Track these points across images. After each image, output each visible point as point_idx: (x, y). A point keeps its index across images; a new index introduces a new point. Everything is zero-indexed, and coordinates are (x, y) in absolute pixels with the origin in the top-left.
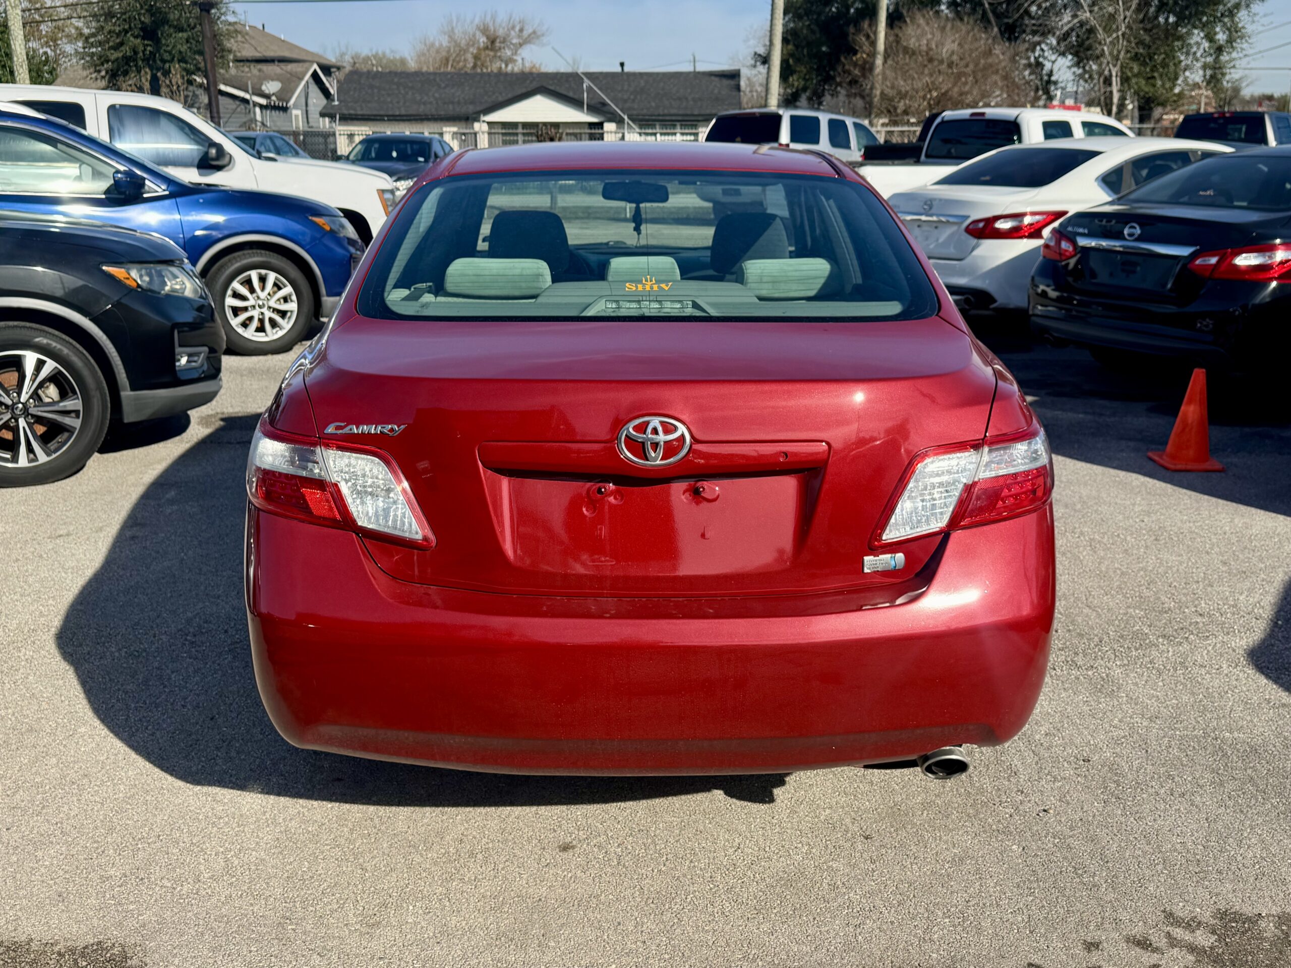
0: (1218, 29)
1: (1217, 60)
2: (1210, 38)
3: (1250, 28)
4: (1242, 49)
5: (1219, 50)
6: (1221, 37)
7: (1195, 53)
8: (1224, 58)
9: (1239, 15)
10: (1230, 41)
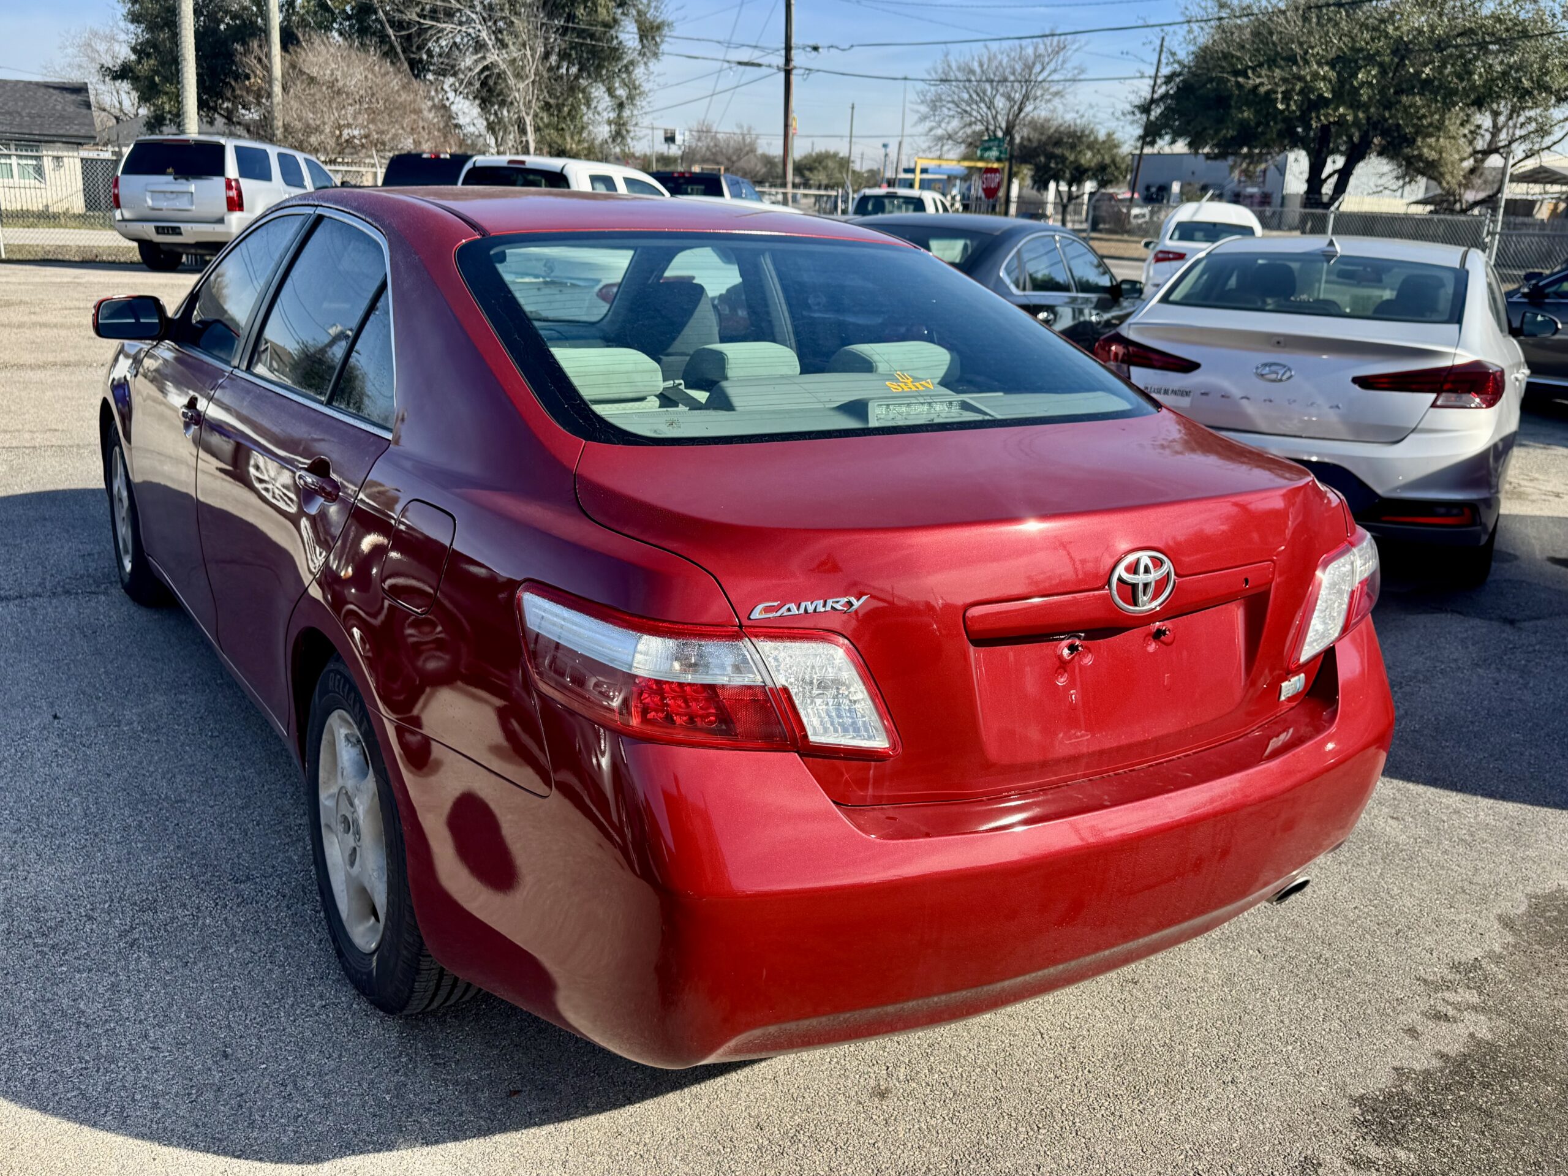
3: (646, 87)
4: (642, 107)
10: (631, 98)
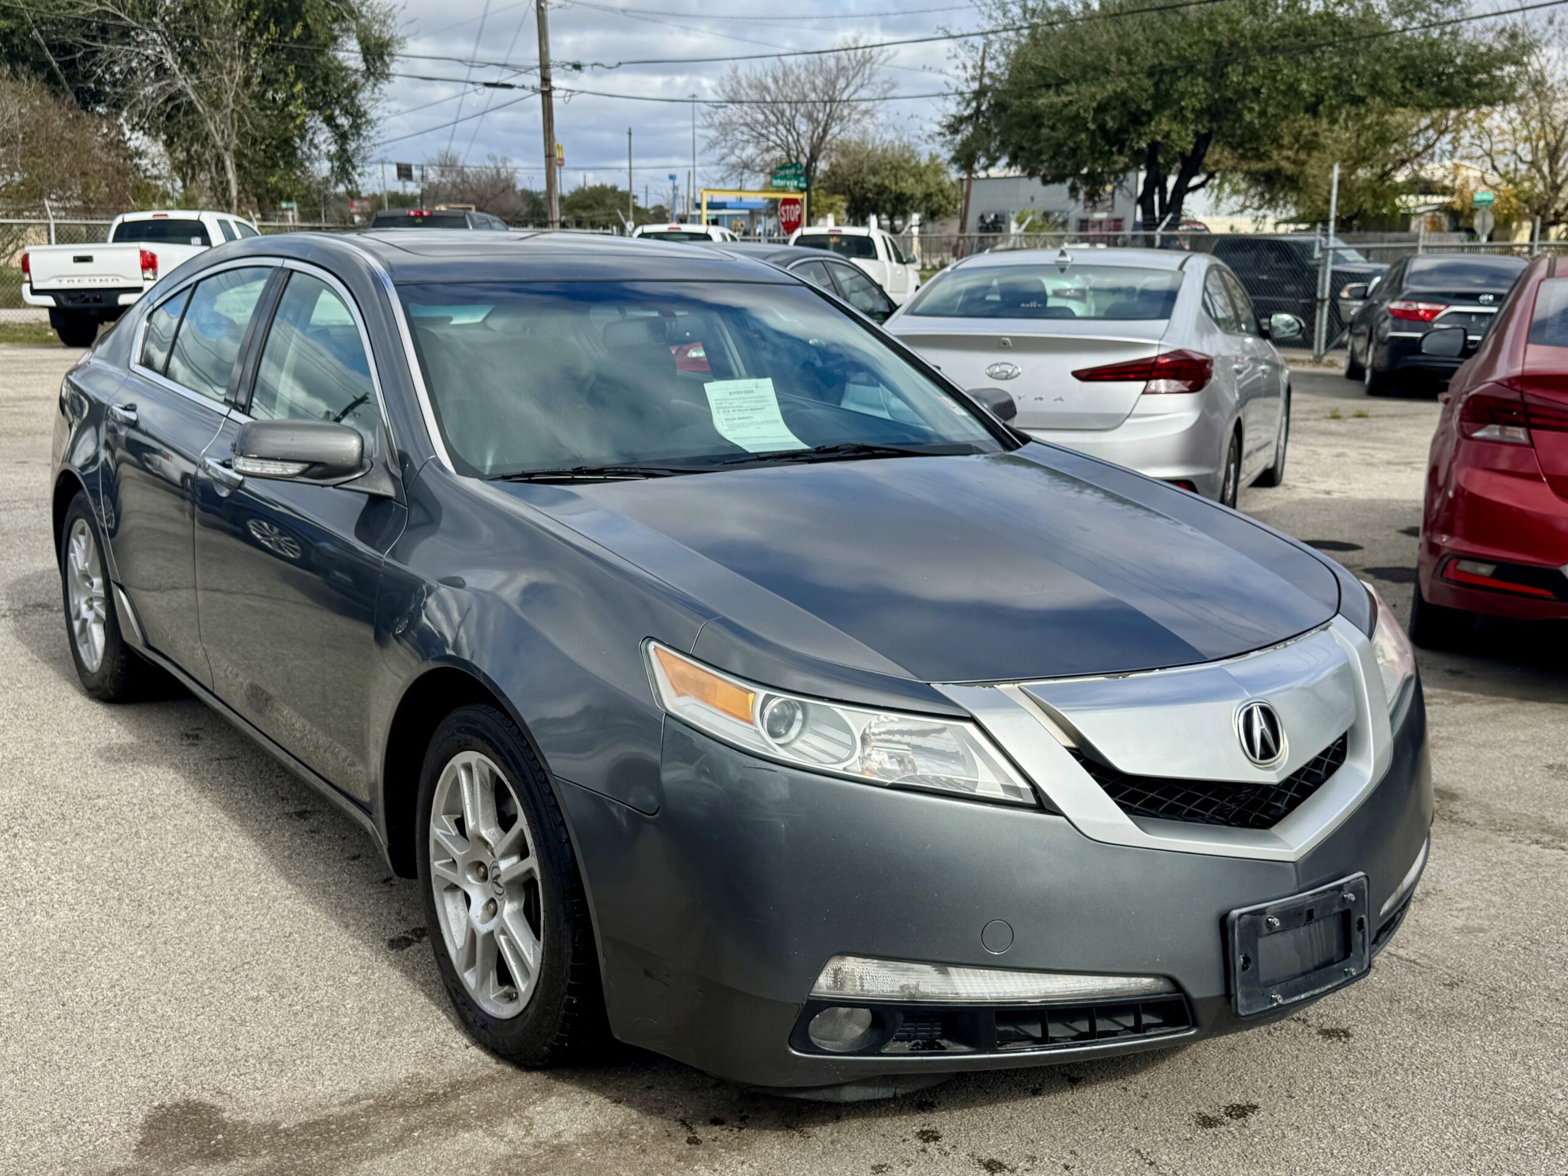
0: (337, 112)
1: (343, 150)
2: (330, 120)
3: (373, 114)
5: (344, 135)
6: (342, 121)
7: (312, 140)
8: (352, 146)
9: (361, 96)
10: (356, 127)
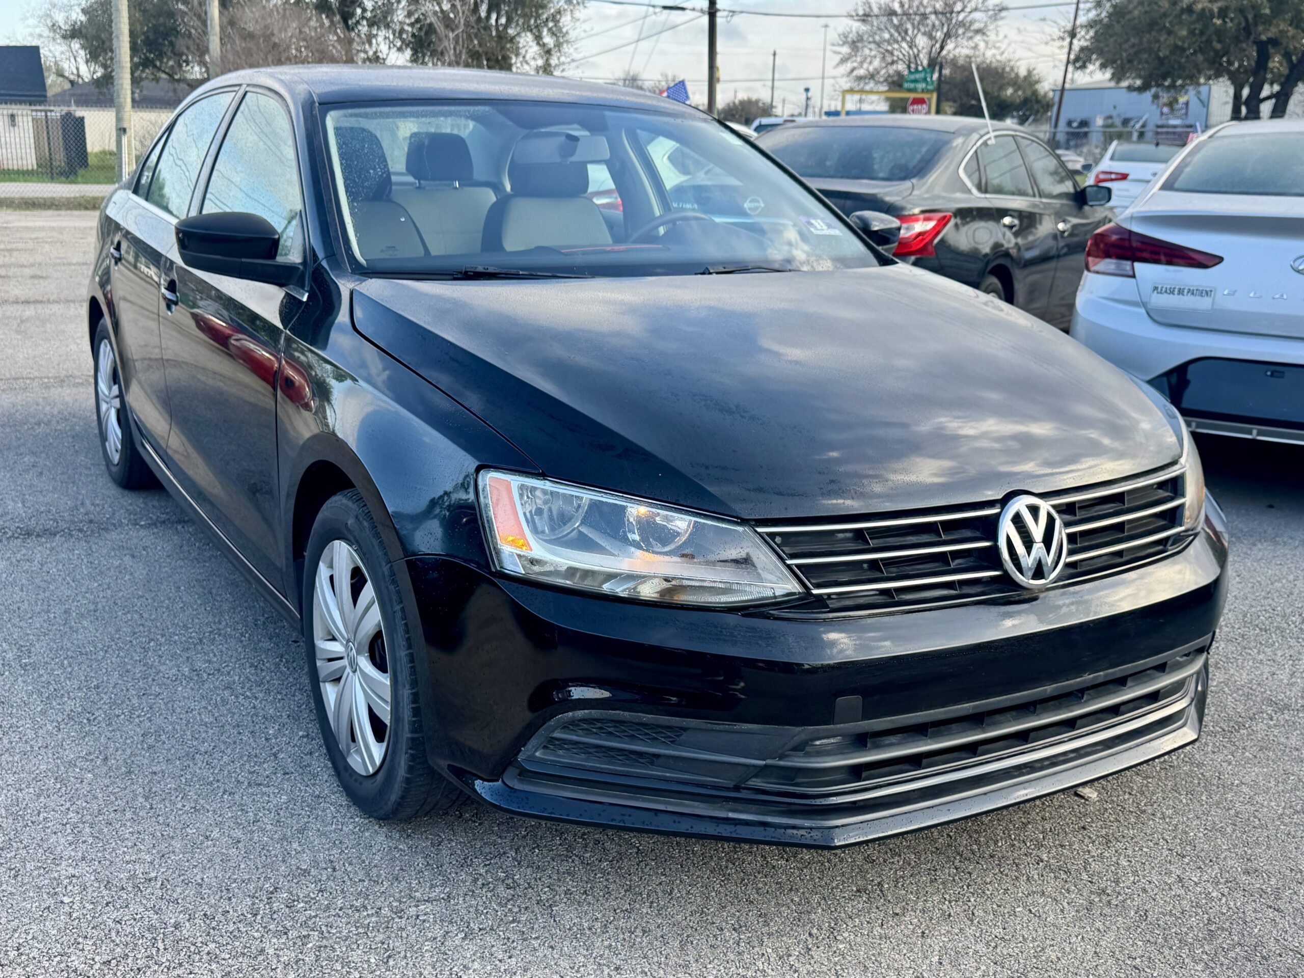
0: (545, 33)
1: (547, 64)
3: (572, 35)
4: (569, 54)
5: (549, 52)
6: (548, 40)
7: (524, 57)
8: (554, 61)
9: (563, 19)
10: (558, 45)
